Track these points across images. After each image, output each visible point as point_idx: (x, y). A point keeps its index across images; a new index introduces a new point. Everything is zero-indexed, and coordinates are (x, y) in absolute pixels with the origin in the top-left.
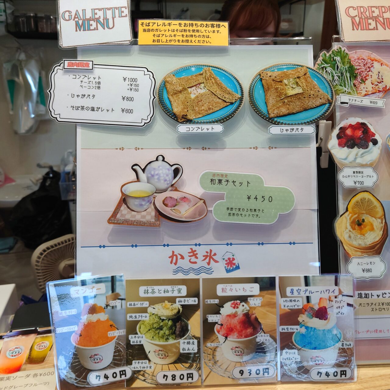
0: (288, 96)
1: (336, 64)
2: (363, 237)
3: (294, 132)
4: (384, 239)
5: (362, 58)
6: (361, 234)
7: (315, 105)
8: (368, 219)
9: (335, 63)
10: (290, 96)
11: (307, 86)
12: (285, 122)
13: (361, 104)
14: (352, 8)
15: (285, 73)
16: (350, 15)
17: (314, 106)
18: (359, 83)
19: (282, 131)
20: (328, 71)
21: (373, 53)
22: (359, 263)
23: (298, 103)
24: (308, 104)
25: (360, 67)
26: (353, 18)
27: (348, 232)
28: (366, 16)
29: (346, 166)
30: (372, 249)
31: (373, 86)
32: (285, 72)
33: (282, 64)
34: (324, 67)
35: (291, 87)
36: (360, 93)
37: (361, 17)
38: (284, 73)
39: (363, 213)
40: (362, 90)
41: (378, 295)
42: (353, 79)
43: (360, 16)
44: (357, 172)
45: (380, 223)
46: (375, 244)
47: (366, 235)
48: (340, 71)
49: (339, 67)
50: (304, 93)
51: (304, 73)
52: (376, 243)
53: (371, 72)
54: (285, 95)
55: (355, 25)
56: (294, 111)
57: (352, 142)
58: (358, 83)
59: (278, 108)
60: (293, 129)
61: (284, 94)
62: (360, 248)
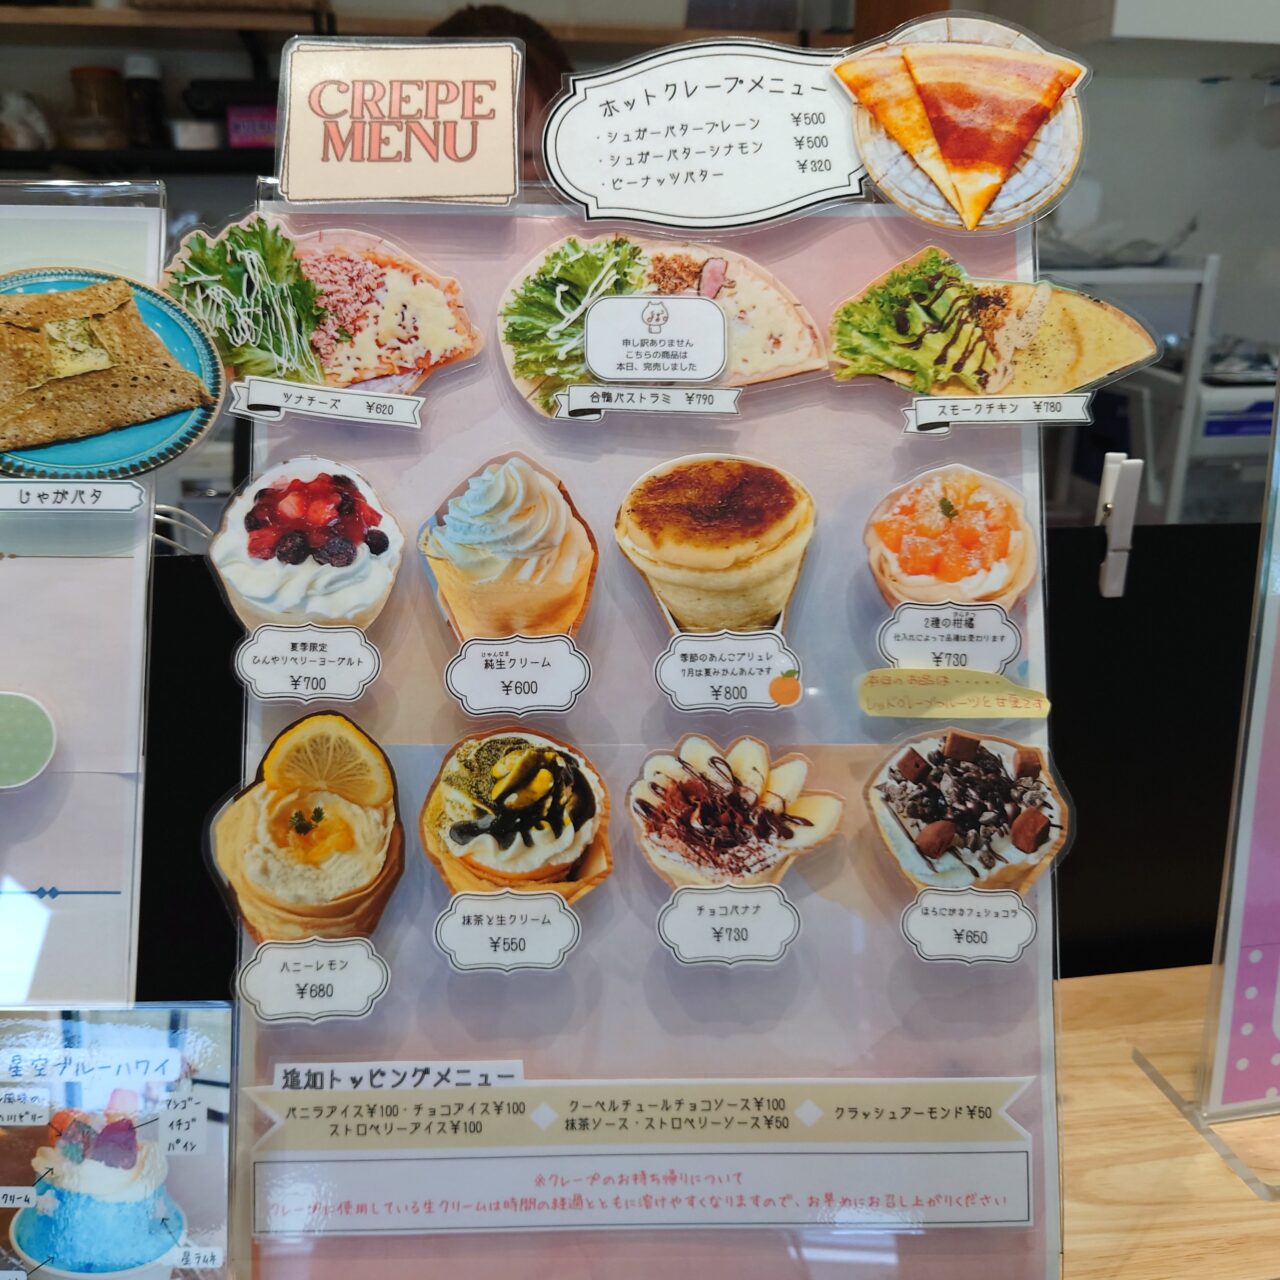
0: (59, 380)
1: (245, 277)
2: (312, 873)
3: (66, 504)
4: (388, 881)
5: (344, 255)
6: (307, 862)
7: (153, 414)
8: (335, 808)
9: (240, 269)
10: (66, 378)
11: (125, 346)
12: (44, 468)
13: (334, 411)
14: (335, 87)
15: (51, 299)
16: (325, 110)
17: (149, 416)
18: (329, 341)
19: (25, 498)
20: (212, 297)
21: (385, 241)
22: (285, 965)
23: (91, 404)
24: (125, 407)
25: (335, 287)
26: (330, 120)
27: (261, 853)
28: (376, 113)
29: (269, 623)
30: (344, 915)
31: (383, 352)
32: (50, 296)
33: (41, 270)
34: (195, 284)
35: (69, 348)
36: (334, 376)
37: (359, 115)
38: (47, 301)
39: (317, 790)
40: (341, 365)
41: (354, 1080)
42: (307, 327)
43: (357, 113)
44: (304, 644)
45: (378, 824)
46: (356, 896)
47: (324, 866)
48: (261, 300)
49: (257, 287)
50: (115, 371)
51: (120, 303)
52: (359, 894)
53: (375, 304)
54: (49, 375)
55: (334, 144)
56: (77, 432)
57: (298, 540)
58: (327, 340)
59: (20, 418)
60: (64, 494)
61: (43, 373)
62: (300, 910)
